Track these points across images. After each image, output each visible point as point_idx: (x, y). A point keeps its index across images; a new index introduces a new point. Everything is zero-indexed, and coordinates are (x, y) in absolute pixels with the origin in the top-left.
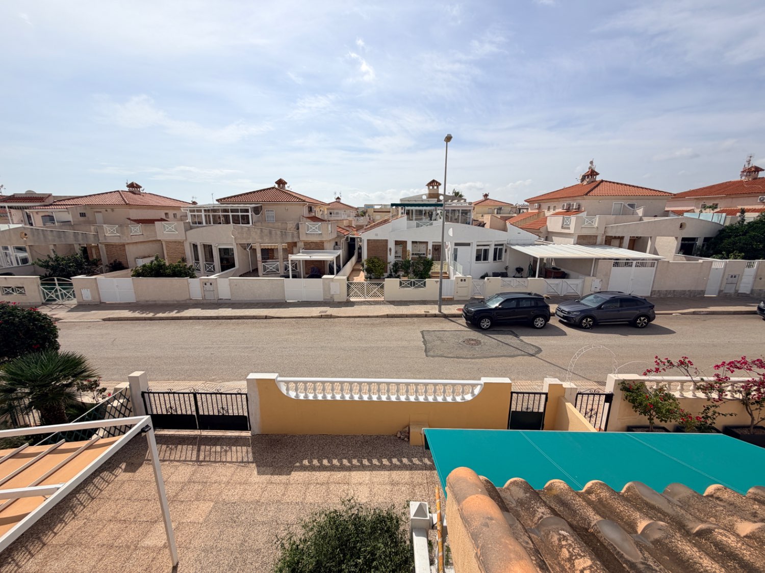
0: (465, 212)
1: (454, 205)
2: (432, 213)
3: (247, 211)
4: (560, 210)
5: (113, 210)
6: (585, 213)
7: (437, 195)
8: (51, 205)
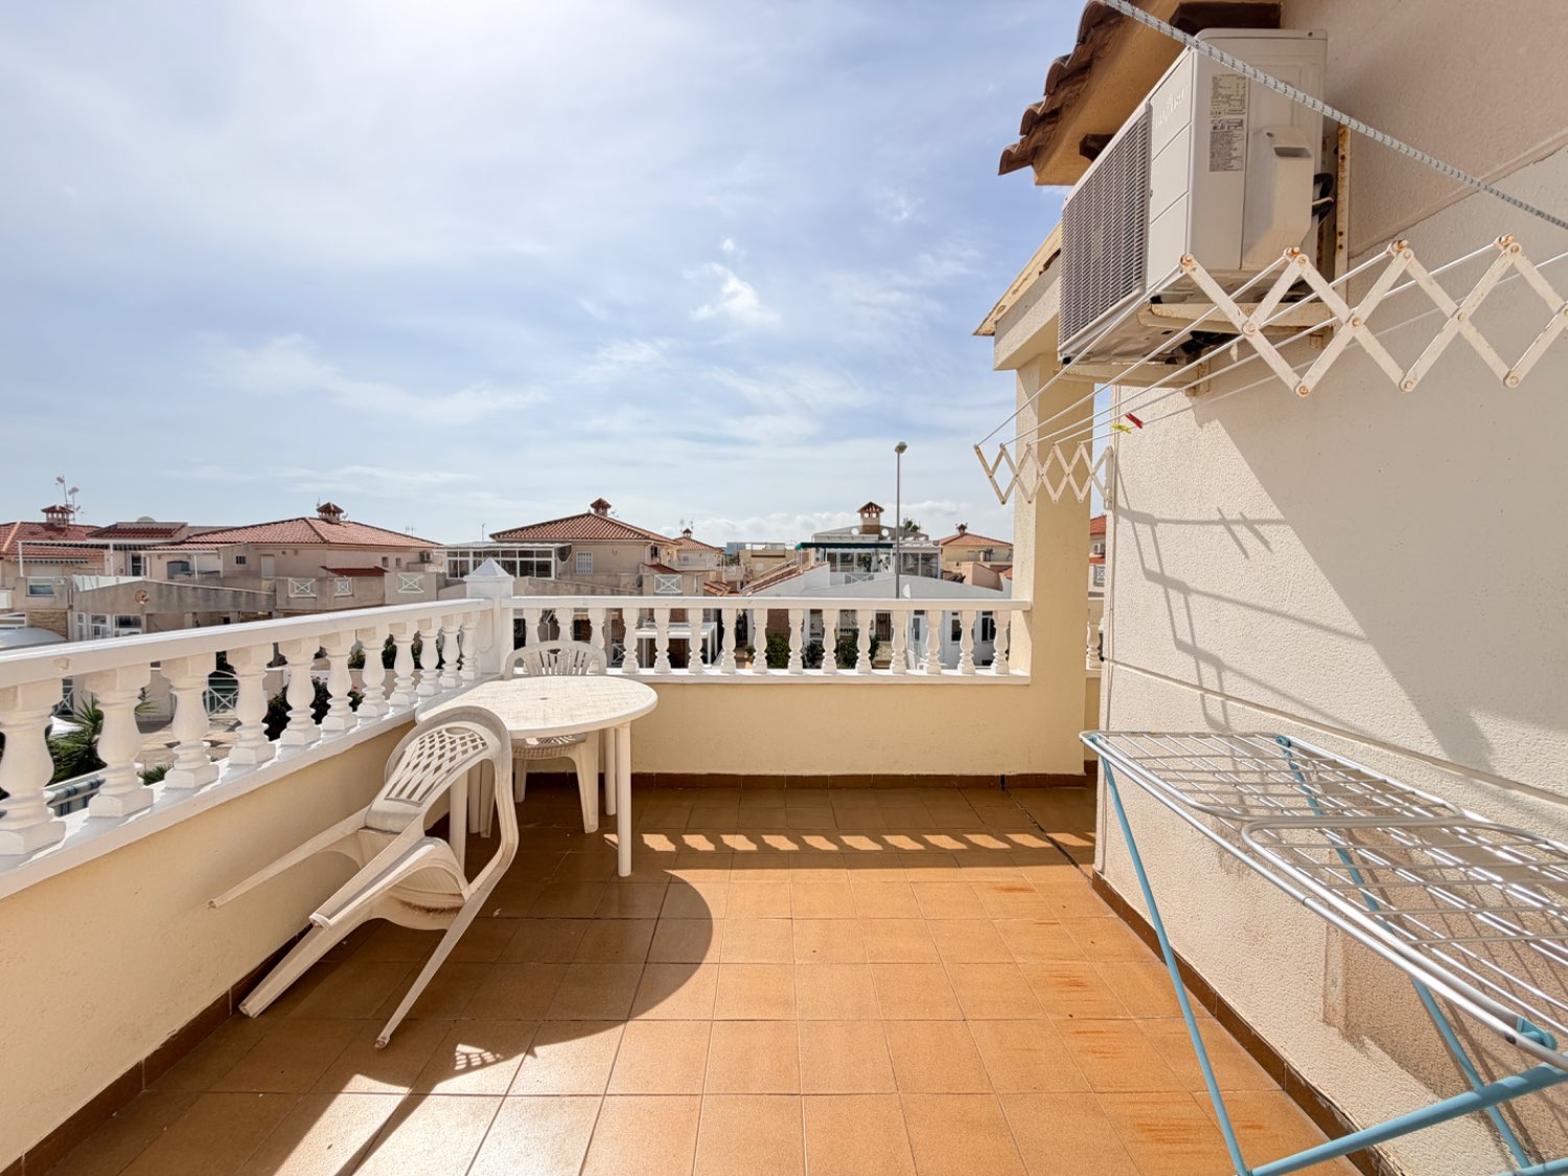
0: (927, 558)
1: (907, 545)
2: (870, 558)
3: (548, 554)
5: (296, 552)
7: (877, 529)
8: (183, 542)
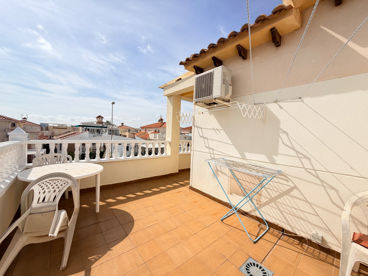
0: (116, 131)
1: (111, 127)
2: (100, 130)
4: (153, 132)
6: (161, 133)
7: (102, 123)
